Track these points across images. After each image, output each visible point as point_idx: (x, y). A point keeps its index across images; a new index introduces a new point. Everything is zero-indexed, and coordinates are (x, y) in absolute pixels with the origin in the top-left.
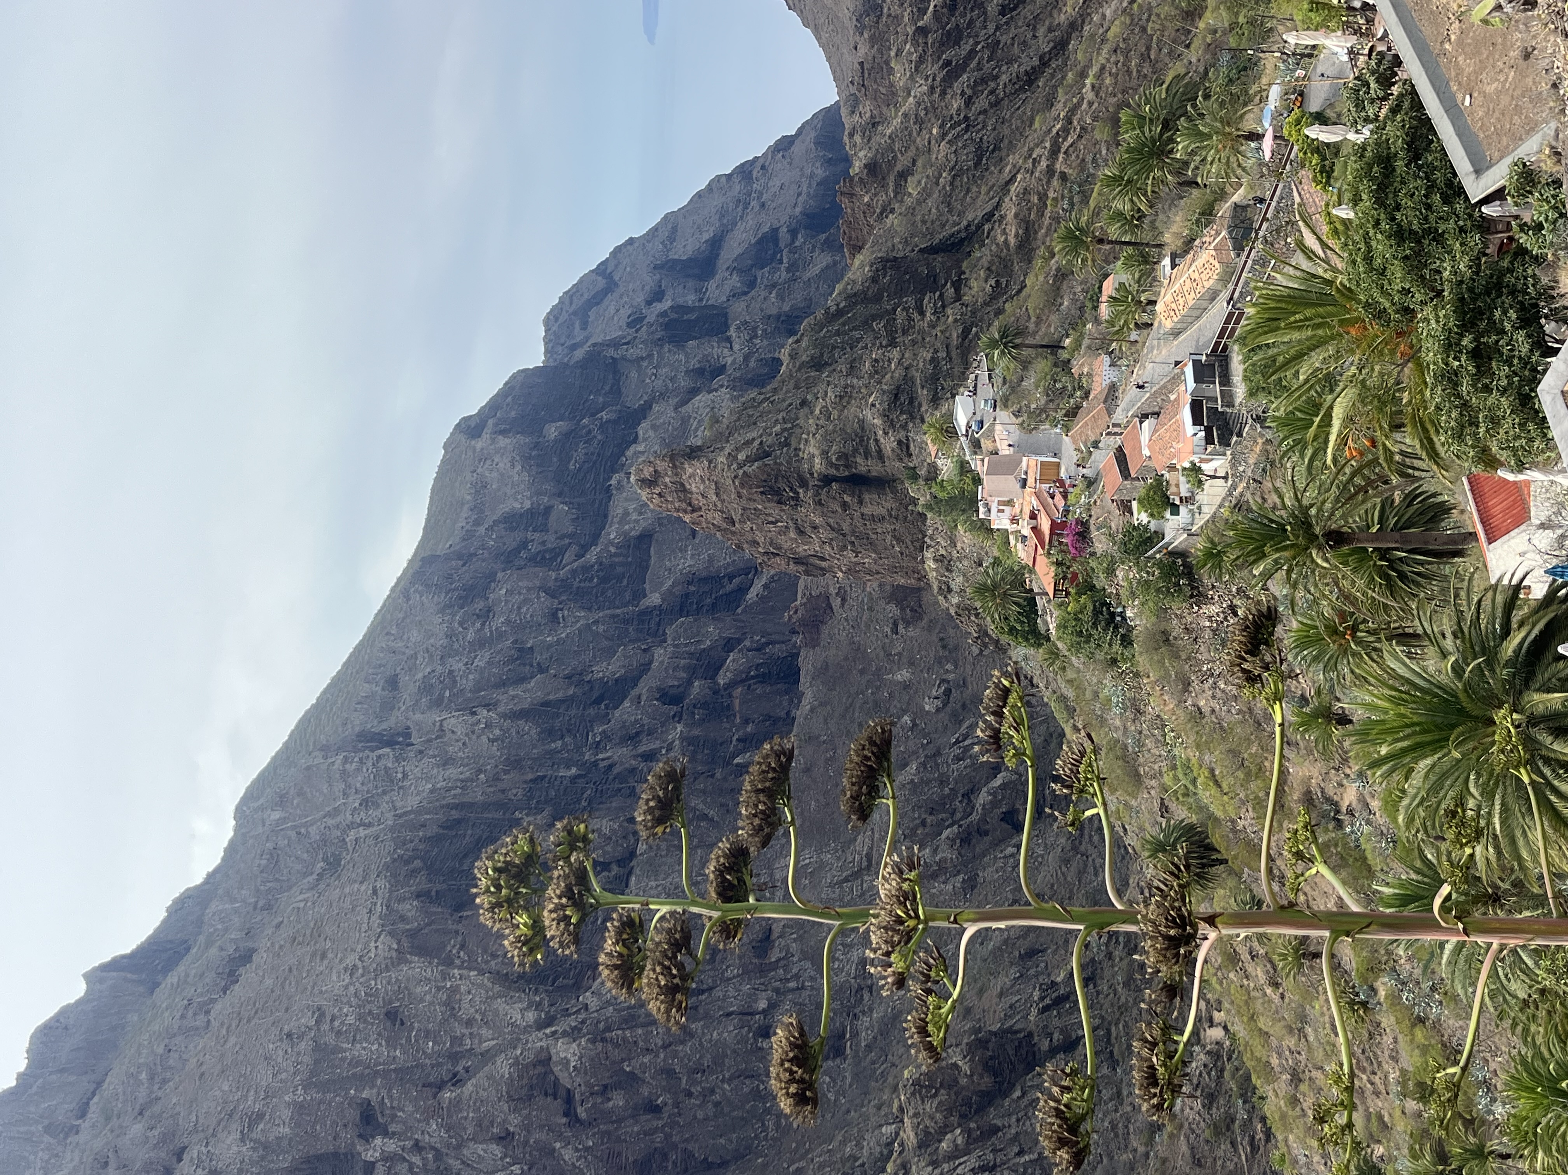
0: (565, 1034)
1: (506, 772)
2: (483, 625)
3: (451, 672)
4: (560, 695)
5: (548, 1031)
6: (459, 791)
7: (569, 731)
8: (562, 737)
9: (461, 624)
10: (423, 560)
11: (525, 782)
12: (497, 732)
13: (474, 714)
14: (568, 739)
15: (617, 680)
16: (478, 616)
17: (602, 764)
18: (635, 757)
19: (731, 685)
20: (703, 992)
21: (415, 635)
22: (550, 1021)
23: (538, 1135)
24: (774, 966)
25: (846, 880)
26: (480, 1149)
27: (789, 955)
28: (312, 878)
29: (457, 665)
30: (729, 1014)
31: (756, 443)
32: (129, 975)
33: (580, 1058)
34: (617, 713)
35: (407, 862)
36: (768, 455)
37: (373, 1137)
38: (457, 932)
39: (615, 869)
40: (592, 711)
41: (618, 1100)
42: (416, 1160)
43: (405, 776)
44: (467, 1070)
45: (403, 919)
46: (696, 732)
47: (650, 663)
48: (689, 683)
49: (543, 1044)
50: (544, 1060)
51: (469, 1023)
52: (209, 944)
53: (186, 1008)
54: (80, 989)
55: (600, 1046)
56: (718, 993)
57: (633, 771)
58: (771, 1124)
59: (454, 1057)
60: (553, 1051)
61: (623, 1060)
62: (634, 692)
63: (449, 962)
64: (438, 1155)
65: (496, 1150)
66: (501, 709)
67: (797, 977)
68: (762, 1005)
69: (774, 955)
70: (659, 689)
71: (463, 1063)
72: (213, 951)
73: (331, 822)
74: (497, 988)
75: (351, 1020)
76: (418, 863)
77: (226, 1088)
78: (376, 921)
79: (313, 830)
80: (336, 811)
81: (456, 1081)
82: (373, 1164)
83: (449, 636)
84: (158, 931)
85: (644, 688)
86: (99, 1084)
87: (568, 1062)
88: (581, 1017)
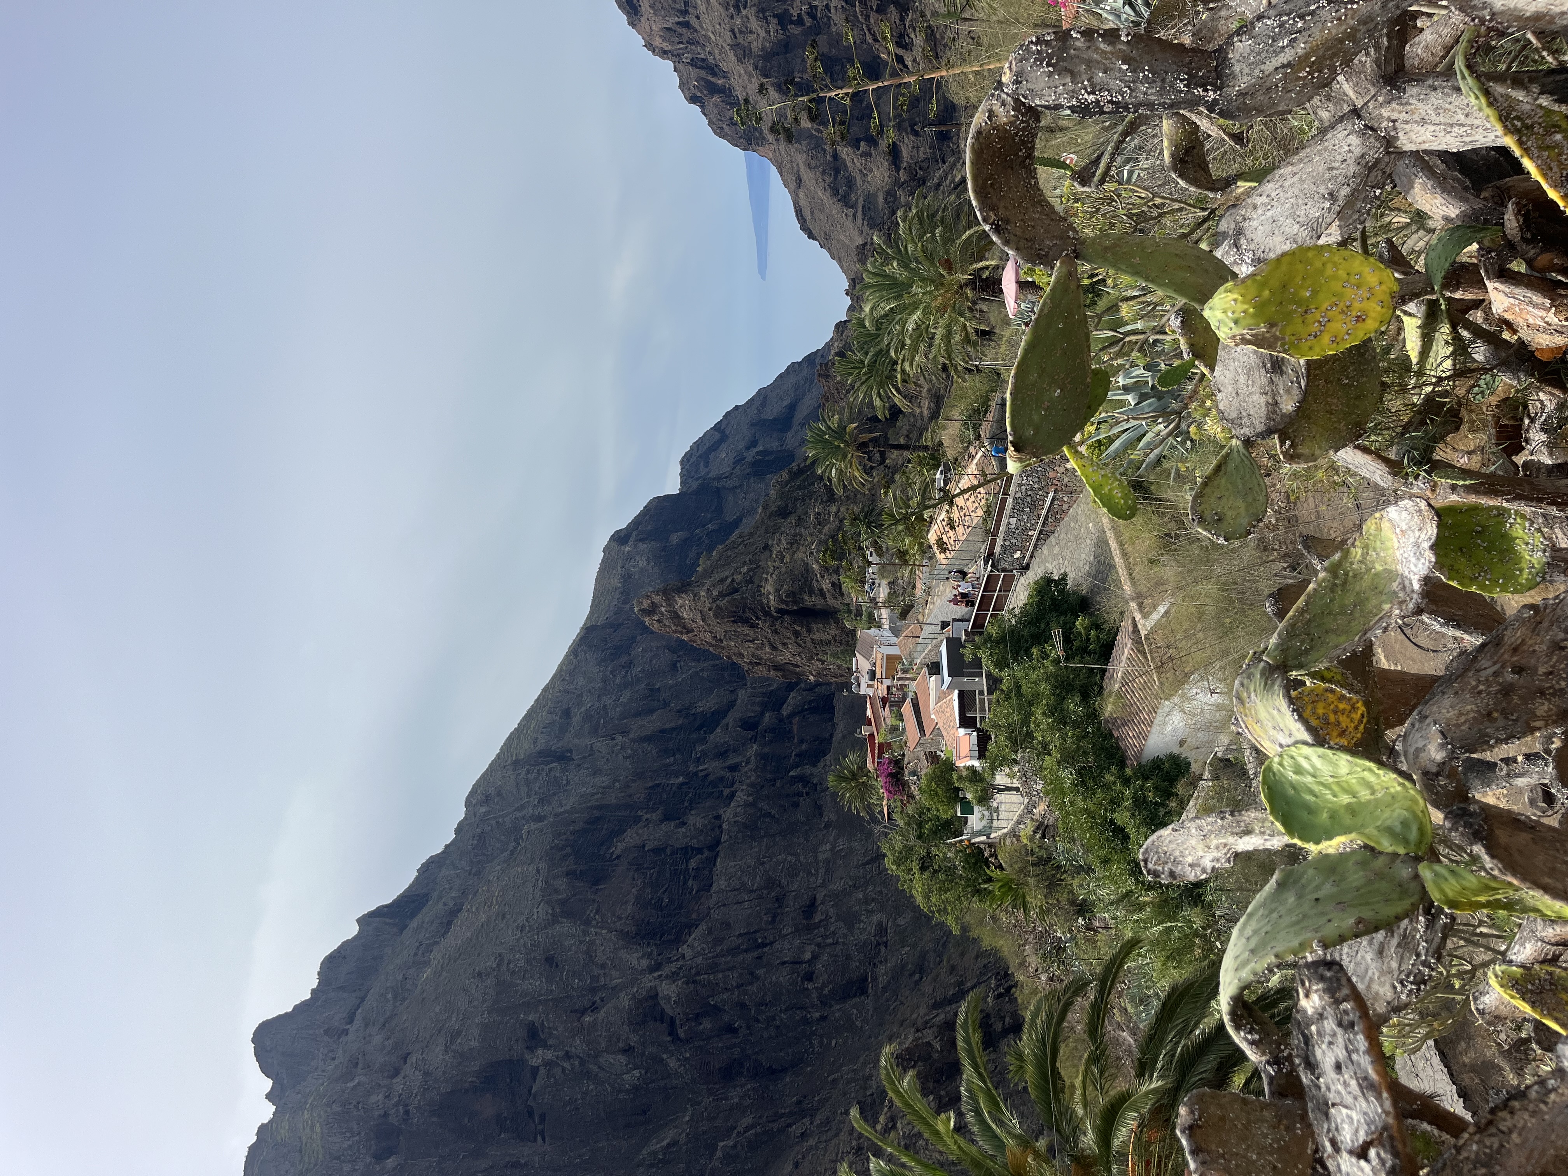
0: (667, 977)
1: (634, 781)
2: (626, 673)
3: (604, 706)
4: (673, 725)
5: (656, 974)
6: (600, 796)
7: (678, 750)
8: (674, 755)
9: (611, 672)
10: (587, 629)
11: (646, 789)
12: (629, 751)
13: (614, 739)
14: (678, 756)
15: (713, 713)
16: (623, 667)
17: (701, 774)
18: (723, 768)
19: (791, 715)
20: (765, 945)
21: (581, 681)
22: (658, 967)
23: (651, 1050)
24: (817, 926)
25: (868, 863)
26: (611, 1058)
27: (828, 917)
28: (507, 854)
29: (608, 701)
30: (784, 963)
31: (730, 580)
32: (388, 920)
33: (678, 995)
34: (712, 737)
35: (561, 849)
36: (736, 591)
37: (536, 1048)
38: (594, 901)
39: (706, 853)
40: (694, 736)
41: (707, 1024)
42: (567, 1065)
43: (568, 782)
44: (602, 1000)
45: (556, 891)
46: (766, 750)
47: (735, 700)
48: (762, 714)
49: (653, 984)
50: (653, 996)
51: (603, 966)
52: (440, 898)
53: (418, 948)
54: (355, 930)
55: (691, 986)
56: (777, 946)
57: (722, 779)
58: (816, 1042)
59: (593, 990)
60: (659, 989)
61: (709, 996)
62: (724, 721)
63: (587, 923)
64: (582, 1062)
65: (623, 1059)
66: (631, 736)
67: (834, 933)
68: (808, 956)
69: (818, 917)
70: (741, 720)
71: (599, 995)
72: (440, 906)
73: (519, 814)
74: (621, 942)
75: (521, 963)
76: (568, 850)
77: (437, 1010)
78: (538, 893)
79: (507, 819)
80: (522, 807)
81: (594, 1008)
82: (537, 1068)
83: (604, 681)
84: (411, 886)
85: (731, 719)
86: (363, 999)
87: (670, 998)
88: (681, 963)
